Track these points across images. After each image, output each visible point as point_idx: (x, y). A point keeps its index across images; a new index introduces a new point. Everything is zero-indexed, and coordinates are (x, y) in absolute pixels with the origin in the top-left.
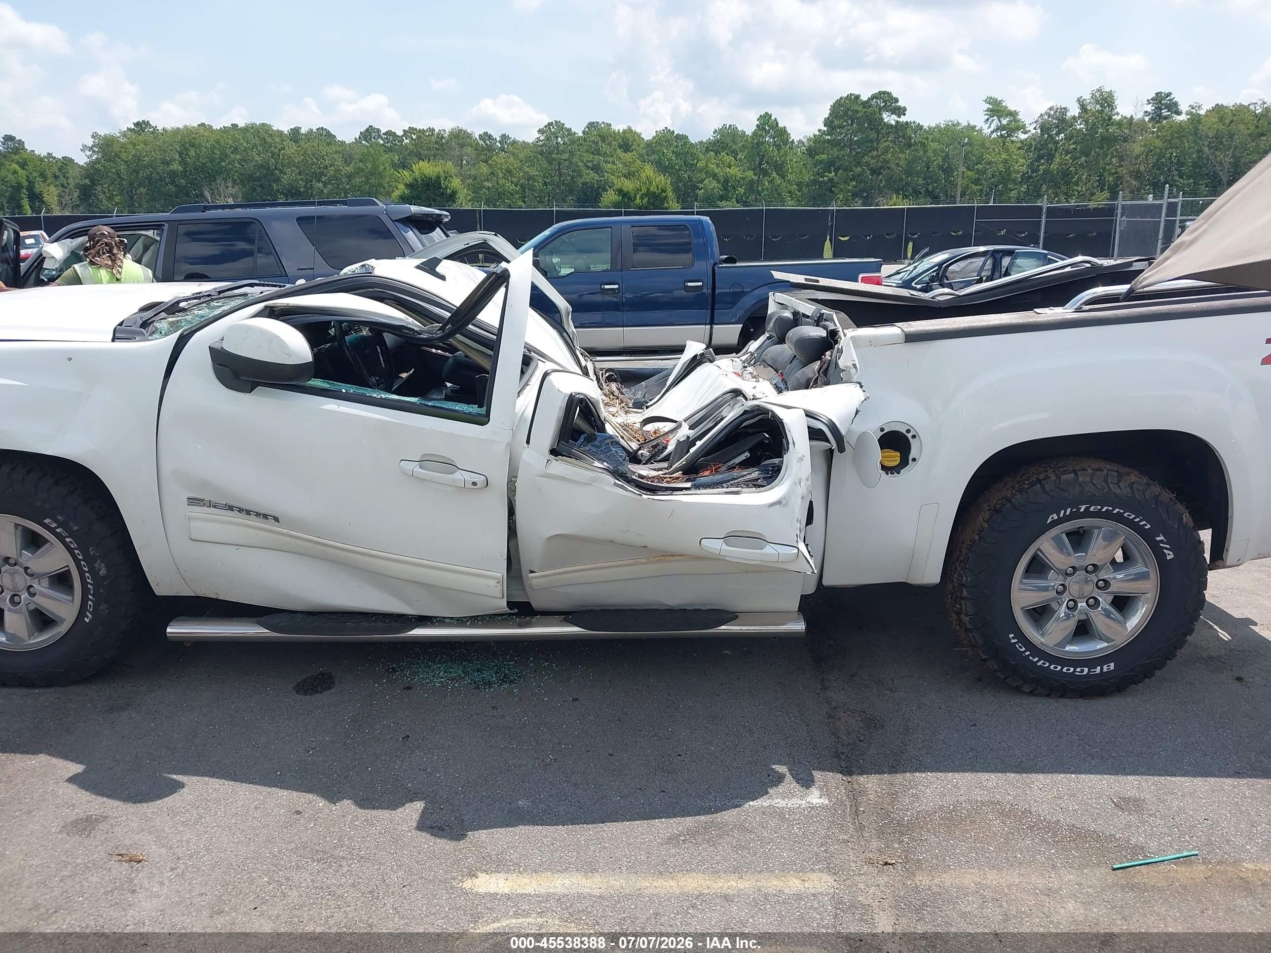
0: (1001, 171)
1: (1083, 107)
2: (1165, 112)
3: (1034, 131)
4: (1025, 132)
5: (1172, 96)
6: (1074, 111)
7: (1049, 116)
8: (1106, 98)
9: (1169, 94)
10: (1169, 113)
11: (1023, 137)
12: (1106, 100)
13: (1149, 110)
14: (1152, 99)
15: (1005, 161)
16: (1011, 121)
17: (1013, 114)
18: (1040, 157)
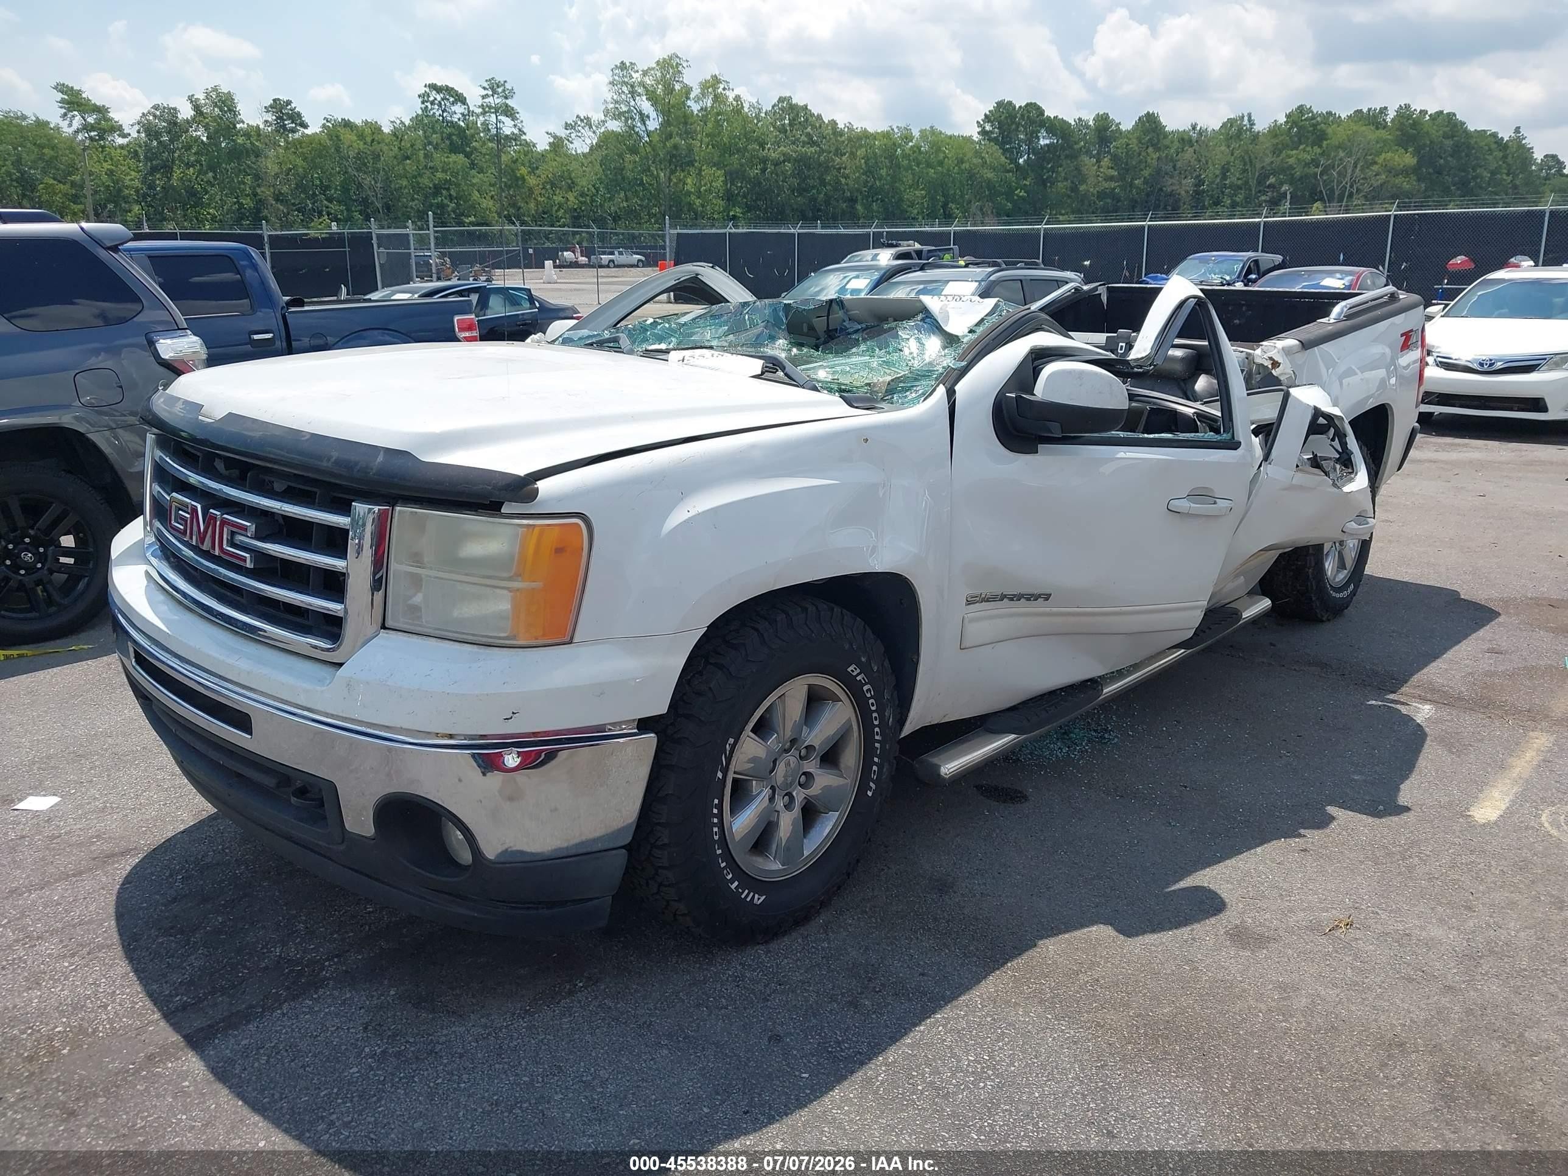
0: (109, 186)
1: (197, 108)
2: (289, 125)
3: (135, 135)
4: (125, 136)
5: (293, 105)
6: (186, 112)
7: (155, 116)
8: (225, 101)
9: (289, 103)
10: (294, 125)
11: (120, 141)
12: (225, 103)
13: (270, 119)
14: (271, 106)
15: (110, 173)
16: (100, 120)
17: (101, 110)
18: (154, 170)
